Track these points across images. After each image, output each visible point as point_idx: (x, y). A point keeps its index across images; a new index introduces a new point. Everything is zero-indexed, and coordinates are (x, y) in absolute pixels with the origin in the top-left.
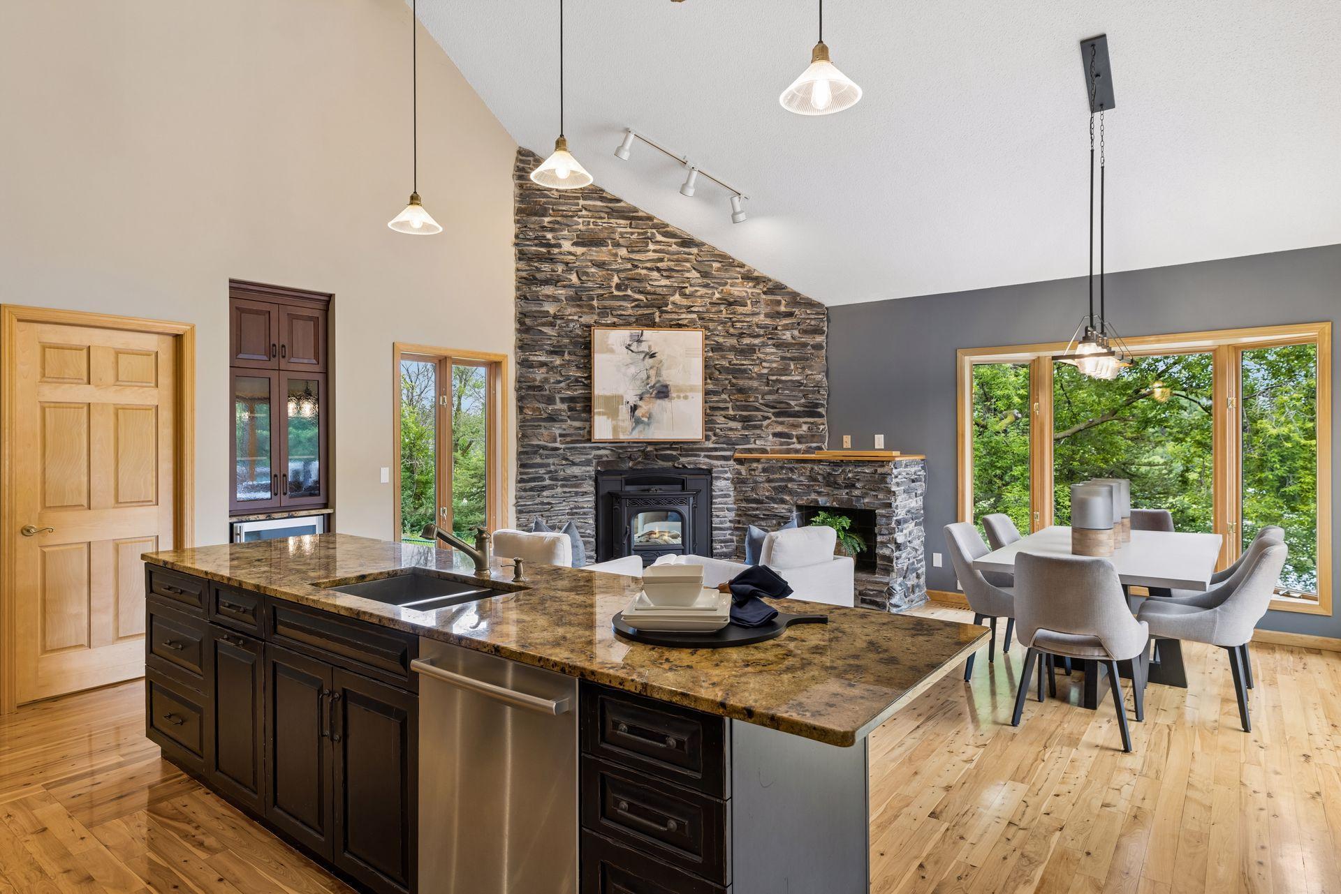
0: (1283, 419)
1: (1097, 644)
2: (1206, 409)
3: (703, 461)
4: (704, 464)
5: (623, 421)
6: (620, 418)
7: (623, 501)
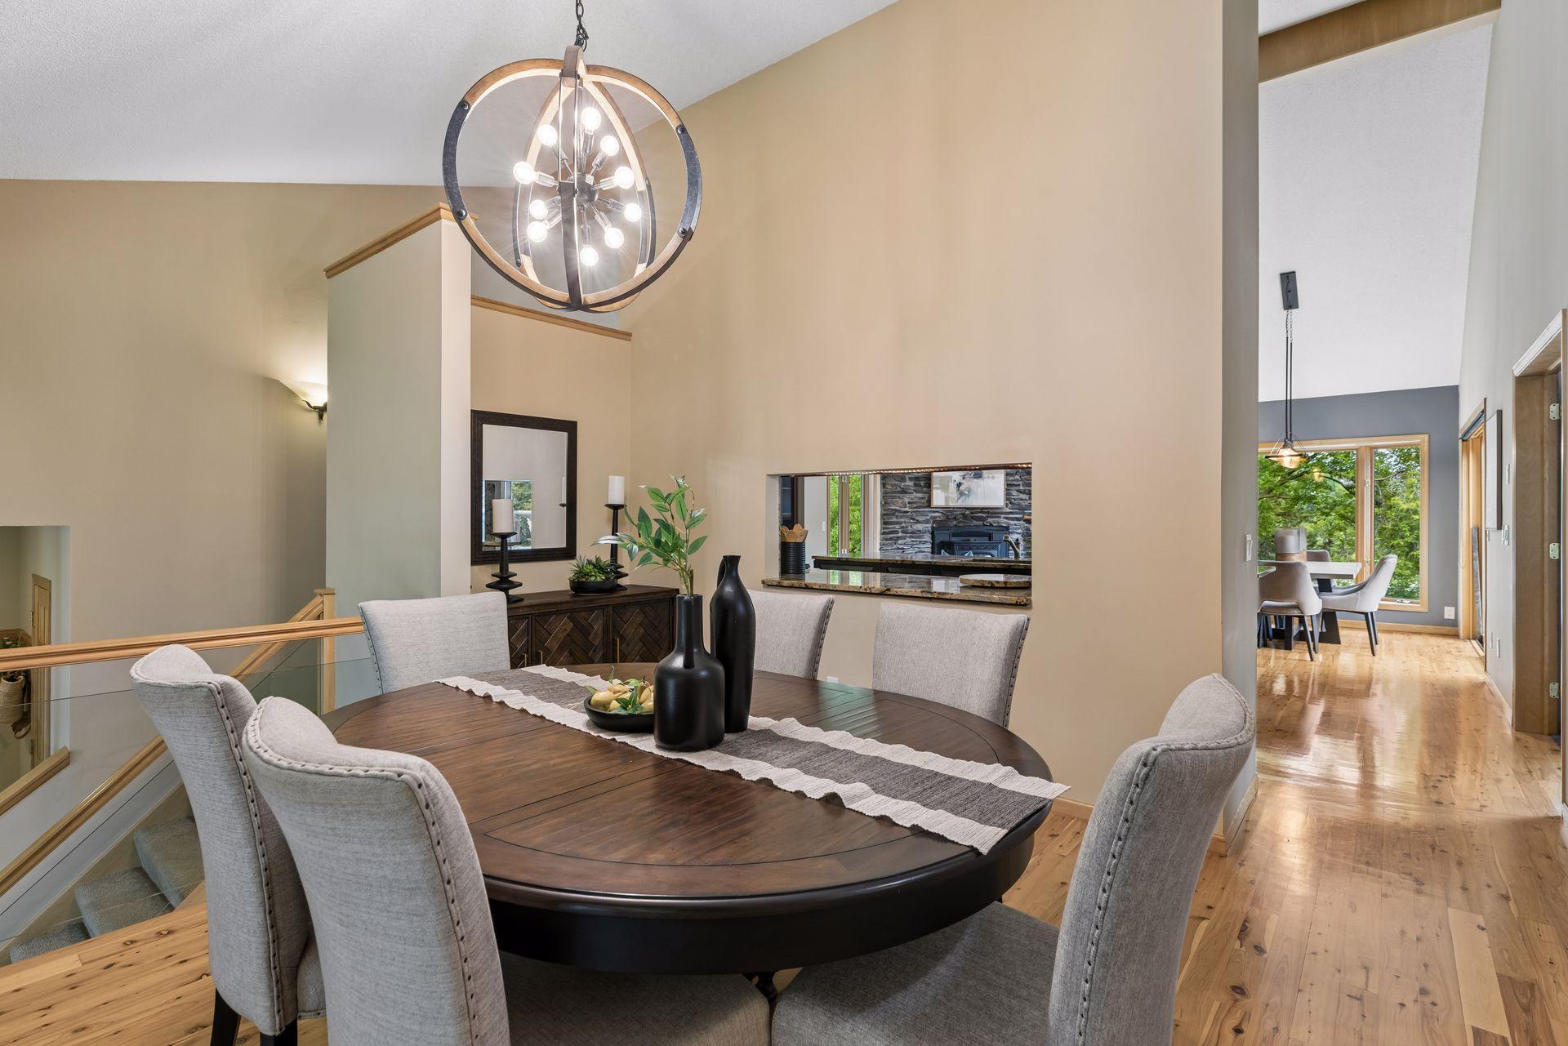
0: (1412, 496)
1: (1297, 607)
2: (1347, 488)
3: (1003, 521)
4: (1004, 523)
5: (952, 493)
6: (950, 491)
7: (955, 547)
